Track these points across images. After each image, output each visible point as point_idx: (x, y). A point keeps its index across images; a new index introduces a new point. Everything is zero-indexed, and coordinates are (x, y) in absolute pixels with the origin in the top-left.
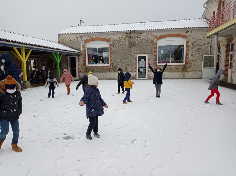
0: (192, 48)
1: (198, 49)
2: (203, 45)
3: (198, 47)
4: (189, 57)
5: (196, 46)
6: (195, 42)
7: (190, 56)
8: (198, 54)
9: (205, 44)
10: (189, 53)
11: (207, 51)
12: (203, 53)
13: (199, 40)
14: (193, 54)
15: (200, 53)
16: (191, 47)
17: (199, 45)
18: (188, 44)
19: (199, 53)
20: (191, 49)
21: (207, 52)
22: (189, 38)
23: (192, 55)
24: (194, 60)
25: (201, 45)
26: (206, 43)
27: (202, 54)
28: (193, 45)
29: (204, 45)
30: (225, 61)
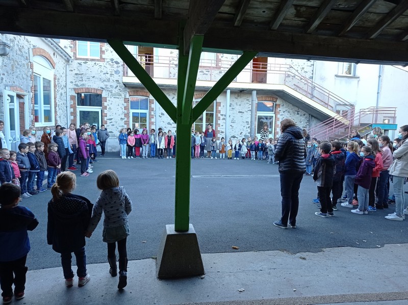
7: (57, 108)
22: (56, 69)
25: (62, 87)
26: (65, 84)
28: (58, 84)
30: (125, 121)
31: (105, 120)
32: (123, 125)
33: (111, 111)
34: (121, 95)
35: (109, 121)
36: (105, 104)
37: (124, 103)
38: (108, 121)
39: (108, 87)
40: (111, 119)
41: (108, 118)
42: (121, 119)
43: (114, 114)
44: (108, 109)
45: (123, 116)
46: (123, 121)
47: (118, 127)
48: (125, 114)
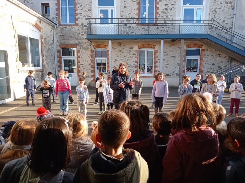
1: (48, 49)
3: (48, 46)
6: (46, 38)
7: (44, 58)
8: (49, 55)
14: (46, 55)
16: (44, 45)
18: (42, 40)
20: (44, 47)
22: (42, 31)
24: (47, 63)
25: (49, 44)
26: (52, 42)
27: (51, 56)
28: (45, 42)
29: (51, 44)
30: (91, 66)
33: (82, 59)
35: (81, 66)
36: (79, 54)
39: (80, 43)
41: (80, 64)
42: (89, 64)
43: (85, 61)
44: (80, 58)
45: (90, 62)
46: (90, 66)
47: (87, 69)
48: (91, 61)
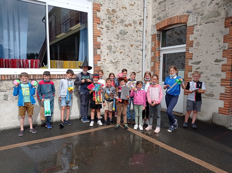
0: (107, 27)
1: (120, 33)
2: (130, 25)
3: (122, 28)
4: (101, 52)
5: (116, 22)
6: (113, 11)
7: (104, 50)
9: (134, 22)
10: (102, 42)
11: (138, 41)
12: (132, 46)
13: (123, 8)
14: (112, 45)
15: (127, 44)
16: (105, 23)
17: (122, 21)
18: (99, 14)
19: (123, 43)
20: (105, 29)
21: (139, 43)
23: (109, 48)
24: (114, 61)
25: (127, 23)
27: (129, 48)
28: (109, 18)
29: (133, 24)
30: (223, 65)
31: (190, 64)
32: (220, 72)
33: (200, 48)
34: (219, 15)
35: (195, 67)
36: (191, 38)
37: (224, 29)
38: (194, 65)
39: (197, 7)
40: (199, 63)
41: (193, 61)
42: (217, 61)
43: (204, 53)
44: (194, 45)
45: (219, 56)
46: (220, 66)
47: (209, 76)
48: (224, 51)
